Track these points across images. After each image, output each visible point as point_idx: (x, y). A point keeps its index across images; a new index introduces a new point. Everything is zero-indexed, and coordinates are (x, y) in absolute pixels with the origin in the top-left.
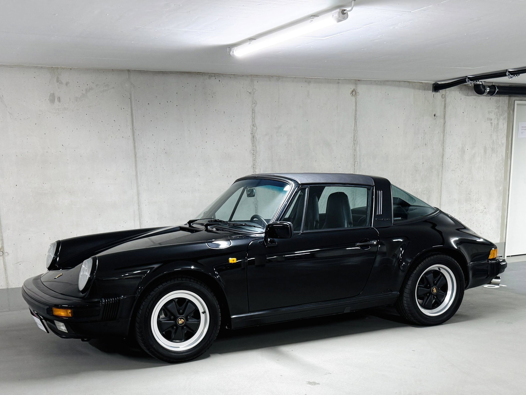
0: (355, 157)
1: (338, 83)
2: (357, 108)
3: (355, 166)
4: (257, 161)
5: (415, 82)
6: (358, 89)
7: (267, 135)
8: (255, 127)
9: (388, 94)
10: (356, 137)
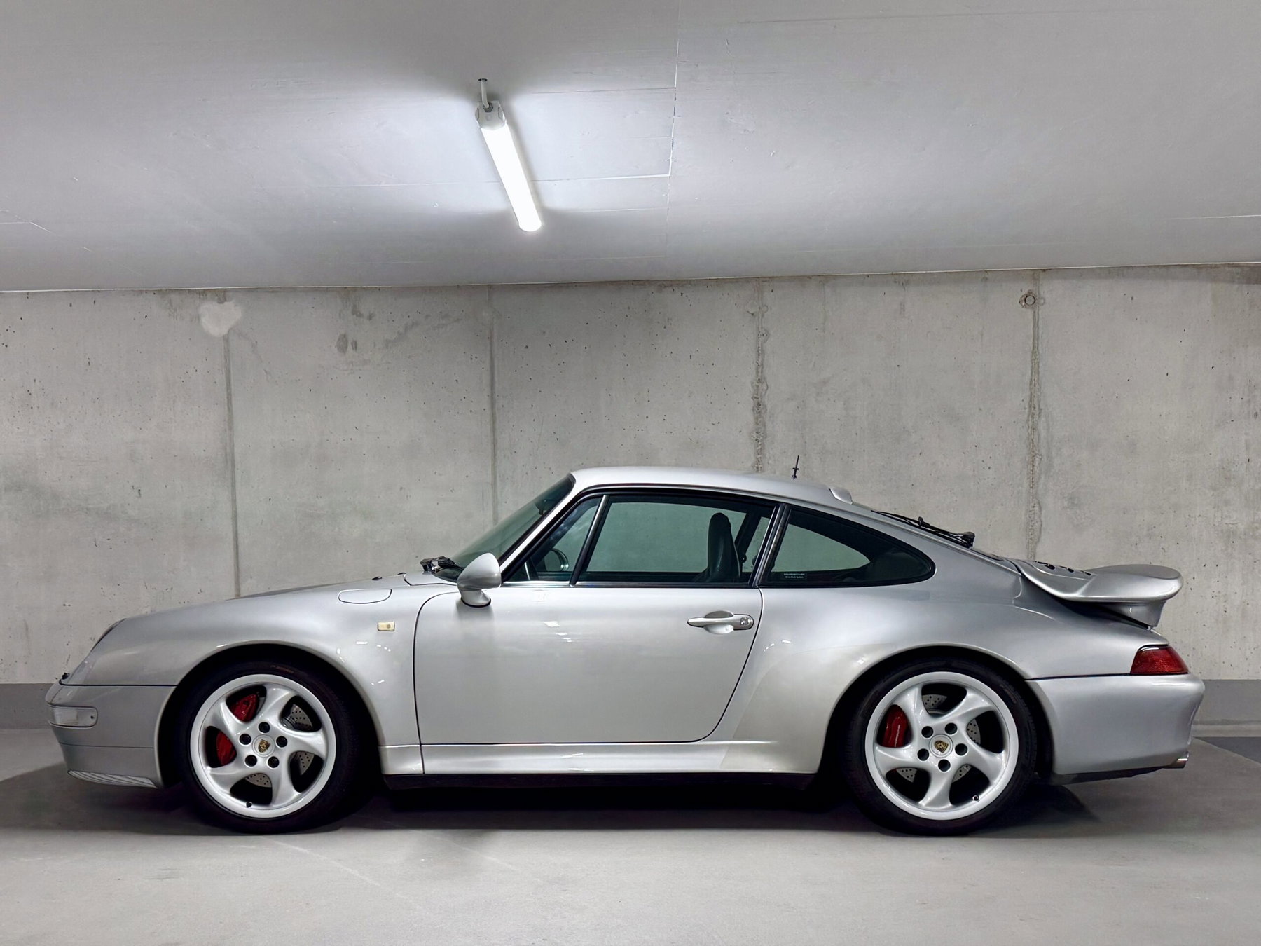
0: (1035, 443)
1: (986, 279)
2: (1040, 332)
3: (1033, 466)
4: (767, 456)
5: (1216, 266)
6: (1042, 293)
7: (792, 399)
8: (765, 385)
9: (1132, 298)
10: (1036, 400)
